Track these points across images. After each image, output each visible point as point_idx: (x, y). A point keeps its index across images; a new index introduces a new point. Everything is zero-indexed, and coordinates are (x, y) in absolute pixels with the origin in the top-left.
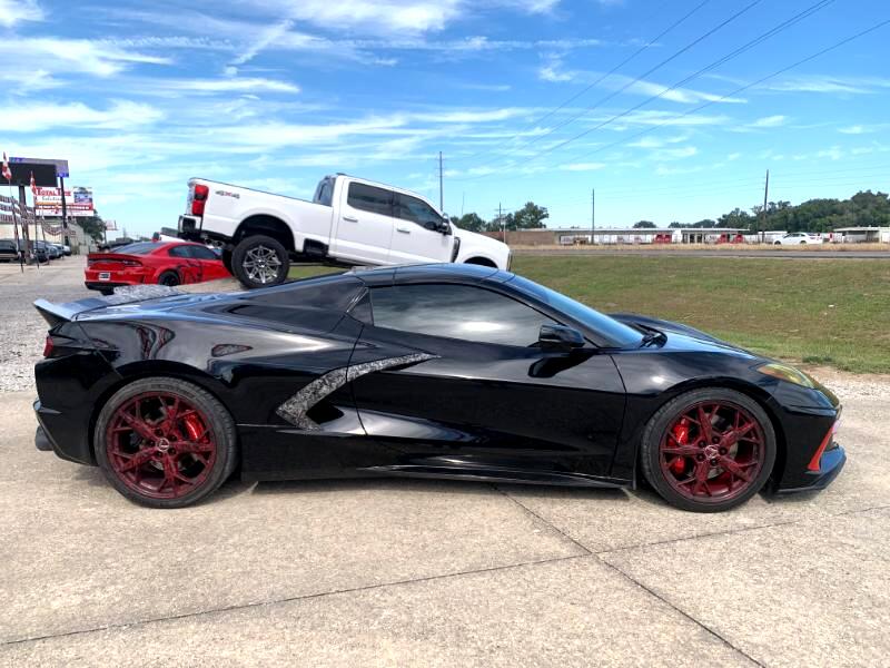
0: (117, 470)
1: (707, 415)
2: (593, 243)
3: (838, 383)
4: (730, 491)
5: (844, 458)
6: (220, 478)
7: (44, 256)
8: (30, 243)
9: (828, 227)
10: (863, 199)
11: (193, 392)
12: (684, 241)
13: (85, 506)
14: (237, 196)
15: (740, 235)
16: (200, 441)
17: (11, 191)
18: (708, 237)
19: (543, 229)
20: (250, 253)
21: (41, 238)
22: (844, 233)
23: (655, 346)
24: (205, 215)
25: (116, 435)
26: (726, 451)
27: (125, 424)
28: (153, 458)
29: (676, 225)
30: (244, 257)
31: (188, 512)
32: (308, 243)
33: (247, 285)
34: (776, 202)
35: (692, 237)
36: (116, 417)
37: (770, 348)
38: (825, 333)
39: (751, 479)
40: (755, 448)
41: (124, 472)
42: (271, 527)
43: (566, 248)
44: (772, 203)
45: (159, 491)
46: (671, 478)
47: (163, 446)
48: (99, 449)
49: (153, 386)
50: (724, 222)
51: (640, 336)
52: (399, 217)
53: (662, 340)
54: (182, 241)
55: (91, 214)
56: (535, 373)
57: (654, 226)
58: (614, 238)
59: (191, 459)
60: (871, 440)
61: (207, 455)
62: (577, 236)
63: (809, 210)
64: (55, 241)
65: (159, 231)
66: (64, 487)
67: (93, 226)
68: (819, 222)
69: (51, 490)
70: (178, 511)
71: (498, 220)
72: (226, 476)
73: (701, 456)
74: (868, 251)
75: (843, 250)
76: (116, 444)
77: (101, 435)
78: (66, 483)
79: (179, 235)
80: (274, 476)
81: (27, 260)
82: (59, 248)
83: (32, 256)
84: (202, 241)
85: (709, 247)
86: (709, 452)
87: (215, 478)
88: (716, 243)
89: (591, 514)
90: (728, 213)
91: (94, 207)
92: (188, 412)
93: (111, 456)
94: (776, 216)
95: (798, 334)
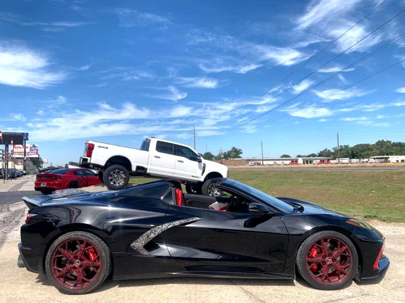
0: (55, 276)
1: (325, 243)
2: (263, 165)
3: (381, 227)
4: (339, 279)
5: (389, 262)
6: (103, 279)
7: (14, 175)
8: (8, 170)
9: (368, 156)
10: (381, 144)
11: (93, 238)
12: (304, 163)
13: (39, 294)
14: (107, 148)
15: (328, 160)
16: (95, 261)
17: (2, 147)
18: (314, 162)
19: (240, 159)
20: (112, 173)
21: (10, 167)
22: (374, 159)
23: (299, 212)
24: (92, 156)
25: (56, 259)
26: (336, 260)
27: (60, 253)
28: (72, 269)
29: (299, 156)
31: (87, 296)
32: (138, 168)
33: (110, 188)
34: (343, 145)
35: (307, 161)
36: (57, 249)
37: (348, 211)
38: (372, 204)
39: (348, 273)
40: (348, 258)
41: (59, 277)
43: (251, 167)
44: (341, 146)
45: (74, 286)
46: (311, 273)
47: (77, 264)
48: (47, 266)
49: (75, 235)
50: (320, 155)
51: (292, 208)
52: (178, 155)
53: (302, 209)
54: (78, 168)
55: (37, 156)
56: (247, 225)
57: (290, 157)
58: (272, 163)
59: (89, 270)
60: (399, 254)
61: (97, 268)
62: (257, 162)
63: (358, 149)
64: (19, 167)
65: (68, 163)
66: (29, 285)
67: (37, 162)
68: (362, 154)
69: (22, 287)
70: (83, 296)
71: (220, 155)
72: (106, 278)
73: (324, 263)
74: (385, 166)
75: (374, 166)
76: (56, 263)
77: (49, 259)
78: (29, 283)
79: (80, 165)
80: (128, 277)
81: (6, 177)
82: (21, 172)
83: (9, 176)
84: (90, 168)
85: (315, 166)
86: (328, 261)
87: (101, 279)
88: (318, 164)
89: (276, 292)
90: (322, 150)
91: (39, 153)
92: (90, 247)
93: (53, 269)
94: (343, 152)
95: (360, 204)
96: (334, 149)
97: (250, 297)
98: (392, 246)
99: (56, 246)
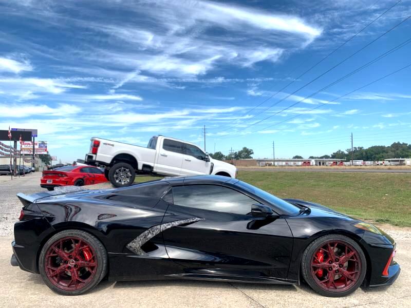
0: (49, 276)
1: (332, 248)
2: (274, 165)
3: (393, 232)
4: (346, 286)
5: (400, 269)
6: (99, 279)
7: (22, 173)
8: (17, 167)
9: (382, 158)
10: (396, 146)
11: (88, 237)
12: (316, 165)
13: (32, 294)
14: (113, 145)
15: (342, 162)
16: (90, 261)
17: (10, 143)
18: (327, 163)
19: (251, 159)
20: (117, 171)
21: (22, 164)
22: (389, 161)
23: (305, 214)
24: (98, 154)
25: (50, 258)
26: (343, 266)
27: (54, 252)
28: (67, 269)
29: (312, 157)
30: (114, 172)
31: (81, 297)
32: (144, 166)
33: (116, 186)
34: (357, 147)
35: (320, 163)
36: (51, 248)
37: (360, 215)
38: (385, 208)
39: (355, 280)
40: (356, 264)
41: (52, 277)
42: (122, 305)
43: (262, 167)
44: (355, 148)
45: (68, 287)
46: (317, 280)
47: (72, 263)
48: (41, 265)
49: (69, 234)
50: (334, 156)
51: (298, 210)
52: (186, 154)
53: (309, 212)
54: (86, 165)
55: (45, 153)
56: (250, 227)
57: (302, 158)
58: (284, 163)
59: (85, 270)
61: (92, 268)
62: (267, 162)
63: (372, 151)
64: (28, 165)
65: (76, 160)
66: (22, 285)
67: (46, 159)
68: (377, 156)
69: (16, 286)
70: (77, 297)
71: (230, 155)
72: (101, 279)
73: (331, 268)
74: (401, 169)
75: (389, 169)
76: (50, 263)
77: (43, 258)
78: (24, 282)
79: (86, 163)
80: (124, 279)
81: (15, 174)
82: (30, 169)
83: (17, 172)
84: (96, 165)
85: (328, 167)
86: (334, 266)
87: (96, 280)
88: (331, 166)
89: (278, 298)
90: (335, 152)
91: (47, 150)
92: (85, 247)
93: (46, 269)
94: (357, 154)
95: (372, 208)
96: (347, 150)
97: (251, 302)
98: (404, 252)
99: (49, 245)
